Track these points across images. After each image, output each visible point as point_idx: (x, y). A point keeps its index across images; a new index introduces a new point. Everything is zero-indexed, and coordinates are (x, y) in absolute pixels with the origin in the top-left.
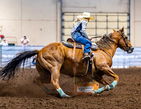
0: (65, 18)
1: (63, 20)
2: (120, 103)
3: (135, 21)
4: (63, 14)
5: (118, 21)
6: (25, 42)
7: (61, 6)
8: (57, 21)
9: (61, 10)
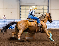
0: (21, 8)
1: (20, 9)
2: (44, 44)
3: (50, 9)
4: (20, 6)
5: (44, 9)
6: (5, 18)
7: (20, 3)
8: (18, 9)
9: (20, 4)
